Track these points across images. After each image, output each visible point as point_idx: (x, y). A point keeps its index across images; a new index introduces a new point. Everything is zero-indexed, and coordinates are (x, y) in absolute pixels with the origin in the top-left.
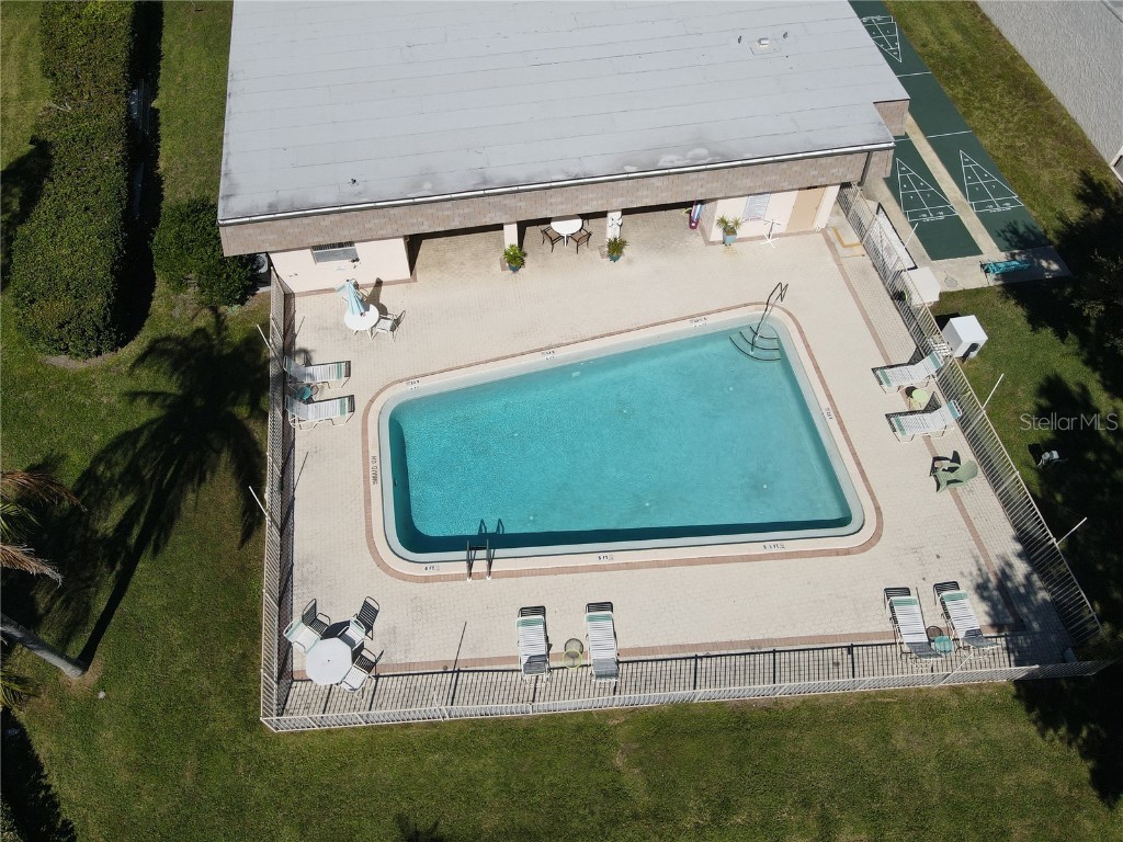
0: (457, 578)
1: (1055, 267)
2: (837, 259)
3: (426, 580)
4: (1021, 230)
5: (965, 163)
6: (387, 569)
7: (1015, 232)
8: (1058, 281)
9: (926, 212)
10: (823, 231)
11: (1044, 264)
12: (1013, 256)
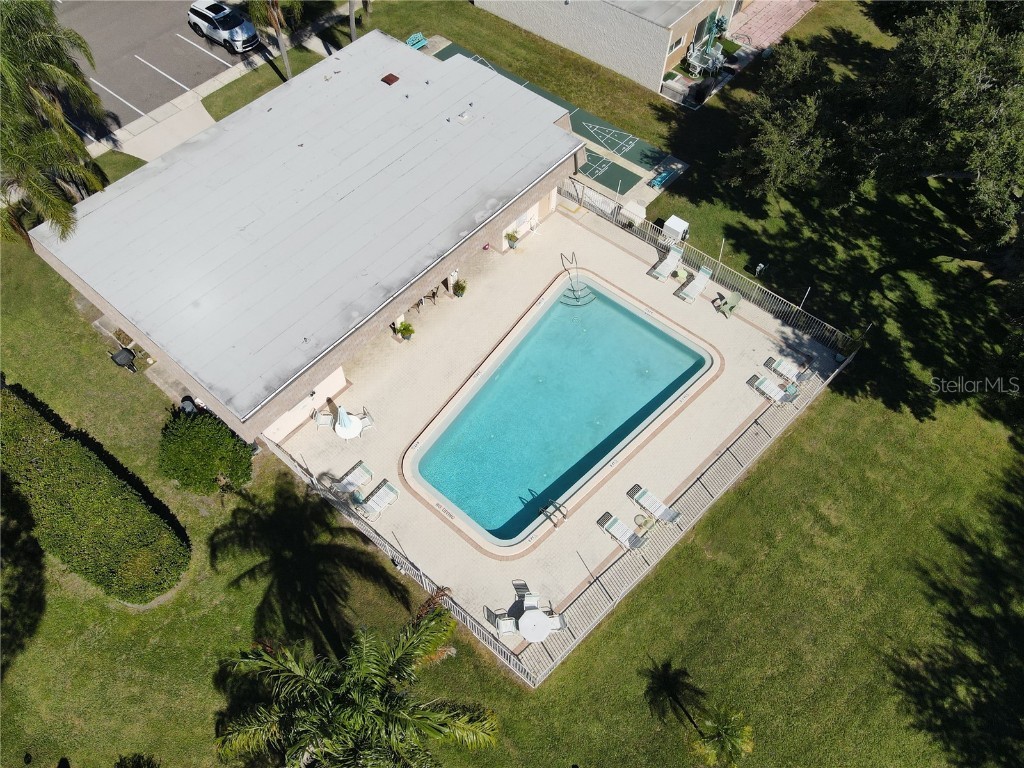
0: (550, 532)
1: (680, 166)
2: (577, 222)
3: (534, 546)
4: (649, 154)
5: (592, 129)
6: (507, 558)
7: (647, 156)
8: (687, 173)
9: (596, 169)
10: (557, 210)
11: (674, 167)
12: (656, 170)
